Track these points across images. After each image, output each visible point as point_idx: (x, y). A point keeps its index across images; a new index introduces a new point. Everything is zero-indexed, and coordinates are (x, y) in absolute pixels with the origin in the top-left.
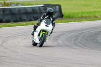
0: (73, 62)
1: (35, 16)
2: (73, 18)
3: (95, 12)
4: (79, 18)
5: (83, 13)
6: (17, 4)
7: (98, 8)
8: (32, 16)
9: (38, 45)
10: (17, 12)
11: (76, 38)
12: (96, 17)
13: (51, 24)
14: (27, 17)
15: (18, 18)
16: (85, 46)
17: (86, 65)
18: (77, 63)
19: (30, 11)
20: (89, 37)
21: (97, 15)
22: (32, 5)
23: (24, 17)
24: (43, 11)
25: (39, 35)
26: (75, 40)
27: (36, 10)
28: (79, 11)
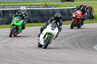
9: (43, 47)
25: (44, 37)
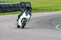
0: (38, 37)
1: (15, 9)
2: (38, 10)
3: (51, 7)
4: (41, 10)
5: (44, 7)
6: (4, 2)
7: (53, 4)
8: (13, 9)
10: (4, 7)
11: (40, 22)
12: (52, 10)
13: (29, 14)
14: (10, 10)
15: (5, 10)
16: (45, 27)
17: (46, 38)
18: (40, 37)
19: (12, 6)
20: (47, 21)
21: (52, 8)
22: (13, 2)
23: (8, 10)
24: (20, 6)
26: (39, 23)
27: (15, 5)
28: (41, 6)
